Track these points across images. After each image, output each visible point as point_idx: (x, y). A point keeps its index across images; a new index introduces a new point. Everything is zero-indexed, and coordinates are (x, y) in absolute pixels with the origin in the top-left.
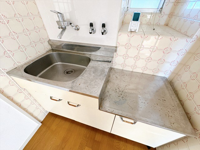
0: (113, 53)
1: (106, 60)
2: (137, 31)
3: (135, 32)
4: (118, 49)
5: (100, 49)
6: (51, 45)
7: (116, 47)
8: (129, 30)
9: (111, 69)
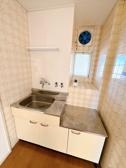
0: (66, 96)
1: (63, 100)
2: (77, 86)
3: (76, 86)
4: (69, 94)
5: (60, 94)
6: (32, 91)
7: (68, 93)
8: (73, 86)
9: (66, 105)
